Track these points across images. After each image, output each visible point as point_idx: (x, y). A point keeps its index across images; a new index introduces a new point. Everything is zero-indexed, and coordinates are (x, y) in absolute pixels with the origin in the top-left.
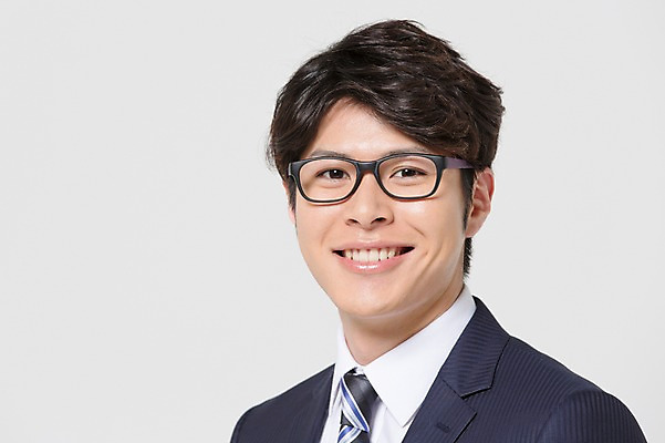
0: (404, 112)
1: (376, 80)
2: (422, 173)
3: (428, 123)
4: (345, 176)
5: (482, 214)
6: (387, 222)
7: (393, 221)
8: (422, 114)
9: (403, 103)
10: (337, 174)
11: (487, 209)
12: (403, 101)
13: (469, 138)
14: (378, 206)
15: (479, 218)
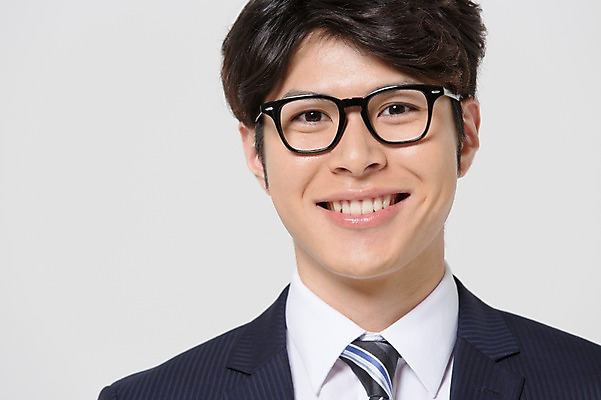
2: (413, 108)
4: (324, 117)
5: (472, 150)
6: (379, 168)
7: (386, 166)
11: (475, 144)
13: (461, 66)
14: (369, 150)
15: (469, 156)
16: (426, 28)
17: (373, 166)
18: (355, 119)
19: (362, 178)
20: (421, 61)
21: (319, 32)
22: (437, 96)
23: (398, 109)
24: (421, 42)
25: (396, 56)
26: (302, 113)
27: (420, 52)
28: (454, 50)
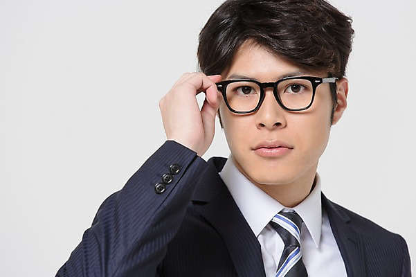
0: (290, 49)
1: (271, 29)
3: (308, 56)
4: (252, 91)
5: (342, 109)
6: (281, 127)
7: (286, 126)
8: (304, 50)
9: (290, 44)
10: (247, 90)
11: (344, 105)
12: (291, 42)
13: (335, 61)
14: (278, 114)
15: (340, 113)
16: (314, 41)
17: (278, 124)
18: (269, 94)
20: (310, 61)
22: (319, 83)
23: (296, 88)
24: (309, 50)
25: (294, 58)
28: (331, 53)
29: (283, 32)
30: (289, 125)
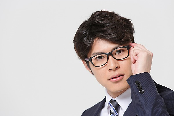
4: (103, 57)
12: (114, 35)
16: (122, 32)
17: (117, 67)
19: (115, 70)
20: (123, 40)
21: (97, 38)
23: (119, 52)
24: (121, 36)
25: (117, 41)
26: (97, 57)
27: (122, 38)
29: (109, 32)
30: (121, 67)
